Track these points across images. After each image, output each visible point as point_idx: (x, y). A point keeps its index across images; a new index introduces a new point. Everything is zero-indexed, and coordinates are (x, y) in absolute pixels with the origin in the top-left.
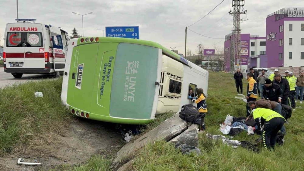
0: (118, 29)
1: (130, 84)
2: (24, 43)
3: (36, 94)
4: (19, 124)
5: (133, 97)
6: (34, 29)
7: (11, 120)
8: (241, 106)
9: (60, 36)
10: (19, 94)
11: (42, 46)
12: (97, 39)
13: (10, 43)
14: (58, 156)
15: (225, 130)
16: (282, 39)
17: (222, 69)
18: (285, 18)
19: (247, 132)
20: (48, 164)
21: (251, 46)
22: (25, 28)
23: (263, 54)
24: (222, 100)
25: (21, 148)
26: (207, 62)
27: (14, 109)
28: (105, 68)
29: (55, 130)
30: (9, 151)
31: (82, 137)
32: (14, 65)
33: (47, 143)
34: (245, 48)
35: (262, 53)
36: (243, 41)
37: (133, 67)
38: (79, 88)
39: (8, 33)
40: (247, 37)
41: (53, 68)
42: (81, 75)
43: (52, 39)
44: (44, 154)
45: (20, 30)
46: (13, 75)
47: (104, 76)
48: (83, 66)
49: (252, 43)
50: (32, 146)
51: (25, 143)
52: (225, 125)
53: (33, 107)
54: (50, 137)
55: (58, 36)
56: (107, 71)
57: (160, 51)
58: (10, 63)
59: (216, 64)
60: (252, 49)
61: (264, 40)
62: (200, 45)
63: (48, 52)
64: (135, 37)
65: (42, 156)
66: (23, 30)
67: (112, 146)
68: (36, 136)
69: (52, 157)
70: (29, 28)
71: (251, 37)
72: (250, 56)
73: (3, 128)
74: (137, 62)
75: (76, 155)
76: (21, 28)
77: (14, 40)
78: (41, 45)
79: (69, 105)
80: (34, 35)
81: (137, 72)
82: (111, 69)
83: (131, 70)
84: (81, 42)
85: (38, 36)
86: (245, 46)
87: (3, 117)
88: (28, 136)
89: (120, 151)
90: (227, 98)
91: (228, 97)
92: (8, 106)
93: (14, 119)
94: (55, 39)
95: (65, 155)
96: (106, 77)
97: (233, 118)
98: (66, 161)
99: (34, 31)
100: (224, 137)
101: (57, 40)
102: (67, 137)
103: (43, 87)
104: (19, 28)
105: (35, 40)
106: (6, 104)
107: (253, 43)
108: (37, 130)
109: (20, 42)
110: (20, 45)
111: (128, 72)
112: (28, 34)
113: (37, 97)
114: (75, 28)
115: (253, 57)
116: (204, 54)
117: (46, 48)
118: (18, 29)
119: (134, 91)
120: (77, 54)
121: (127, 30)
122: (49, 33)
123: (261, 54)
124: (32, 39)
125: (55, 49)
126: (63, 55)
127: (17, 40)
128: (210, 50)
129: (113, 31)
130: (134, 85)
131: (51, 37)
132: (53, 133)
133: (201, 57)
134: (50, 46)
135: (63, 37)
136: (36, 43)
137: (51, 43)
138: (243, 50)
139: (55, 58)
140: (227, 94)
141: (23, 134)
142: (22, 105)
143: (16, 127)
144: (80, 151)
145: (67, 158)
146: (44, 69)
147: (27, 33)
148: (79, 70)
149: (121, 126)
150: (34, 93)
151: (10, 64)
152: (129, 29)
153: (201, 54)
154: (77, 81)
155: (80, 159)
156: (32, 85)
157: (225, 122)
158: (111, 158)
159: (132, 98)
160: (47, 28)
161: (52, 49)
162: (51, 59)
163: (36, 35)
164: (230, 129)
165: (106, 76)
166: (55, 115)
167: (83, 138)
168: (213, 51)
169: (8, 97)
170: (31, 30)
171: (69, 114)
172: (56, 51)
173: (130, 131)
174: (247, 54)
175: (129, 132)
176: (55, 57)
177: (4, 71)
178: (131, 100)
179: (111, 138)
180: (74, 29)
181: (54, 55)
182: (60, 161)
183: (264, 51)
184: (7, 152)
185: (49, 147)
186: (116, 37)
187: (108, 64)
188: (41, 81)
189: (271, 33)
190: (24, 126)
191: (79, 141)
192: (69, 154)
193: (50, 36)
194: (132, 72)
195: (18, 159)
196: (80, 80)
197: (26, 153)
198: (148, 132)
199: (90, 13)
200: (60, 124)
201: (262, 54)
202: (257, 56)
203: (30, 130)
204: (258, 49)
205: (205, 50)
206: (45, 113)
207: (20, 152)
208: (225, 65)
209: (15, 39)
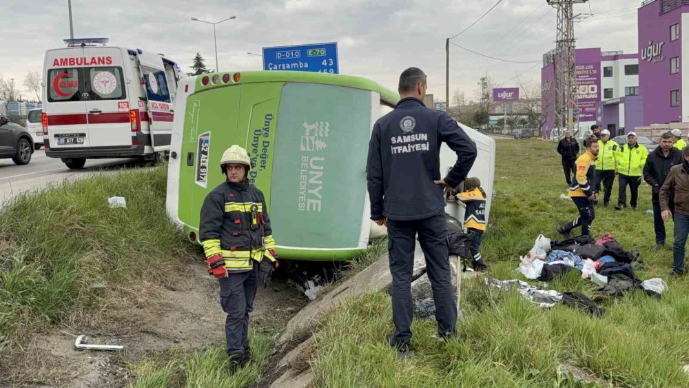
0: (290, 53)
1: (311, 173)
2: (85, 91)
3: (110, 200)
4: (76, 266)
5: (319, 202)
6: (106, 61)
7: (59, 256)
8: (572, 215)
9: (162, 73)
10: (74, 202)
11: (124, 96)
12: (236, 76)
13: (55, 93)
14: (161, 331)
15: (532, 269)
16: (676, 57)
17: (537, 133)
18: (683, 7)
19: (582, 273)
20: (141, 348)
21: (605, 76)
22: (85, 59)
23: (634, 95)
24: (529, 202)
25: (81, 315)
26: (501, 117)
27: (65, 234)
28: (256, 139)
29: (154, 277)
30: (55, 322)
31: (213, 292)
32: (66, 140)
33: (136, 304)
34: (590, 83)
35: (631, 91)
36: (585, 64)
37: (316, 135)
38: (203, 185)
39: (50, 71)
40: (593, 56)
41: (150, 144)
42: (206, 156)
43: (145, 81)
44: (129, 328)
45: (74, 64)
46: (64, 164)
47: (256, 158)
48: (209, 138)
49: (605, 69)
50: (105, 311)
51: (89, 305)
52: (532, 258)
53: (105, 228)
54: (142, 292)
55: (159, 75)
56: (260, 147)
57: (376, 98)
58: (56, 136)
59: (523, 122)
60: (606, 83)
61: (635, 62)
62: (483, 79)
63: (136, 111)
64: (328, 68)
65: (125, 331)
66: (81, 64)
67: (278, 310)
68: (113, 290)
69: (148, 332)
70: (93, 58)
71: (603, 55)
72: (603, 99)
73: (42, 275)
74: (325, 125)
75: (200, 329)
76: (77, 59)
77: (63, 87)
78: (120, 95)
79: (183, 223)
80: (106, 73)
81: (326, 146)
82: (268, 142)
83: (313, 143)
84: (202, 85)
85: (114, 75)
86: (590, 77)
87: (43, 252)
88: (96, 290)
89: (294, 318)
90: (543, 199)
91: (544, 195)
92: (51, 227)
93: (65, 254)
94: (152, 79)
95: (176, 329)
96: (259, 160)
97: (552, 243)
98: (177, 340)
99: (106, 65)
100: (525, 283)
101: (156, 82)
102: (180, 290)
103: (126, 187)
104: (74, 59)
105: (108, 85)
106: (47, 224)
107: (609, 69)
108: (114, 278)
109: (76, 89)
110: (76, 98)
111: (305, 146)
112: (92, 72)
113: (112, 207)
114: (198, 54)
115: (609, 101)
116: (494, 101)
117: (134, 101)
118: (70, 62)
119: (320, 188)
120: (196, 111)
121: (310, 53)
122: (138, 68)
123: (628, 94)
124: (102, 82)
125: (153, 101)
126: (170, 114)
127: (70, 85)
128: (509, 90)
129: (279, 56)
130: (320, 174)
131: (142, 76)
132: (149, 284)
133: (488, 107)
134: (140, 96)
135: (169, 75)
136: (111, 91)
137: (142, 89)
138: (586, 86)
139: (153, 122)
140: (542, 189)
141: (86, 286)
142: (81, 225)
143: (69, 270)
144: (207, 319)
145: (180, 334)
146: (129, 147)
147: (90, 69)
148: (201, 147)
149: (297, 266)
150: (107, 200)
151: (57, 139)
152: (314, 51)
153: (486, 100)
154: (199, 170)
155: (208, 337)
156: (102, 181)
157: (532, 252)
158: (274, 333)
159: (317, 205)
160: (132, 57)
161: (146, 103)
162: (144, 125)
163: (110, 74)
164: (542, 266)
165: (258, 158)
166: (154, 246)
167: (215, 294)
168: (516, 91)
169: (51, 208)
170: (99, 63)
171: (185, 241)
172: (154, 106)
173: (317, 276)
174: (596, 97)
175: (314, 278)
176: (154, 120)
177: (45, 155)
178: (314, 209)
179: (276, 291)
180: (195, 56)
181: (150, 115)
182: (166, 340)
183: (634, 87)
184: (53, 323)
185: (139, 311)
186: (286, 69)
187: (262, 130)
188: (122, 172)
189: (650, 43)
190: (86, 270)
191: (206, 300)
192: (186, 326)
193: (140, 75)
194: (315, 145)
195: (76, 339)
196: (204, 167)
197: (93, 325)
198: (352, 276)
199: (231, 18)
200: (165, 263)
201: (631, 95)
202: (619, 100)
203: (98, 277)
204: (621, 83)
205: (497, 91)
206: (130, 241)
207: (80, 324)
208: (543, 122)
209: (66, 85)
